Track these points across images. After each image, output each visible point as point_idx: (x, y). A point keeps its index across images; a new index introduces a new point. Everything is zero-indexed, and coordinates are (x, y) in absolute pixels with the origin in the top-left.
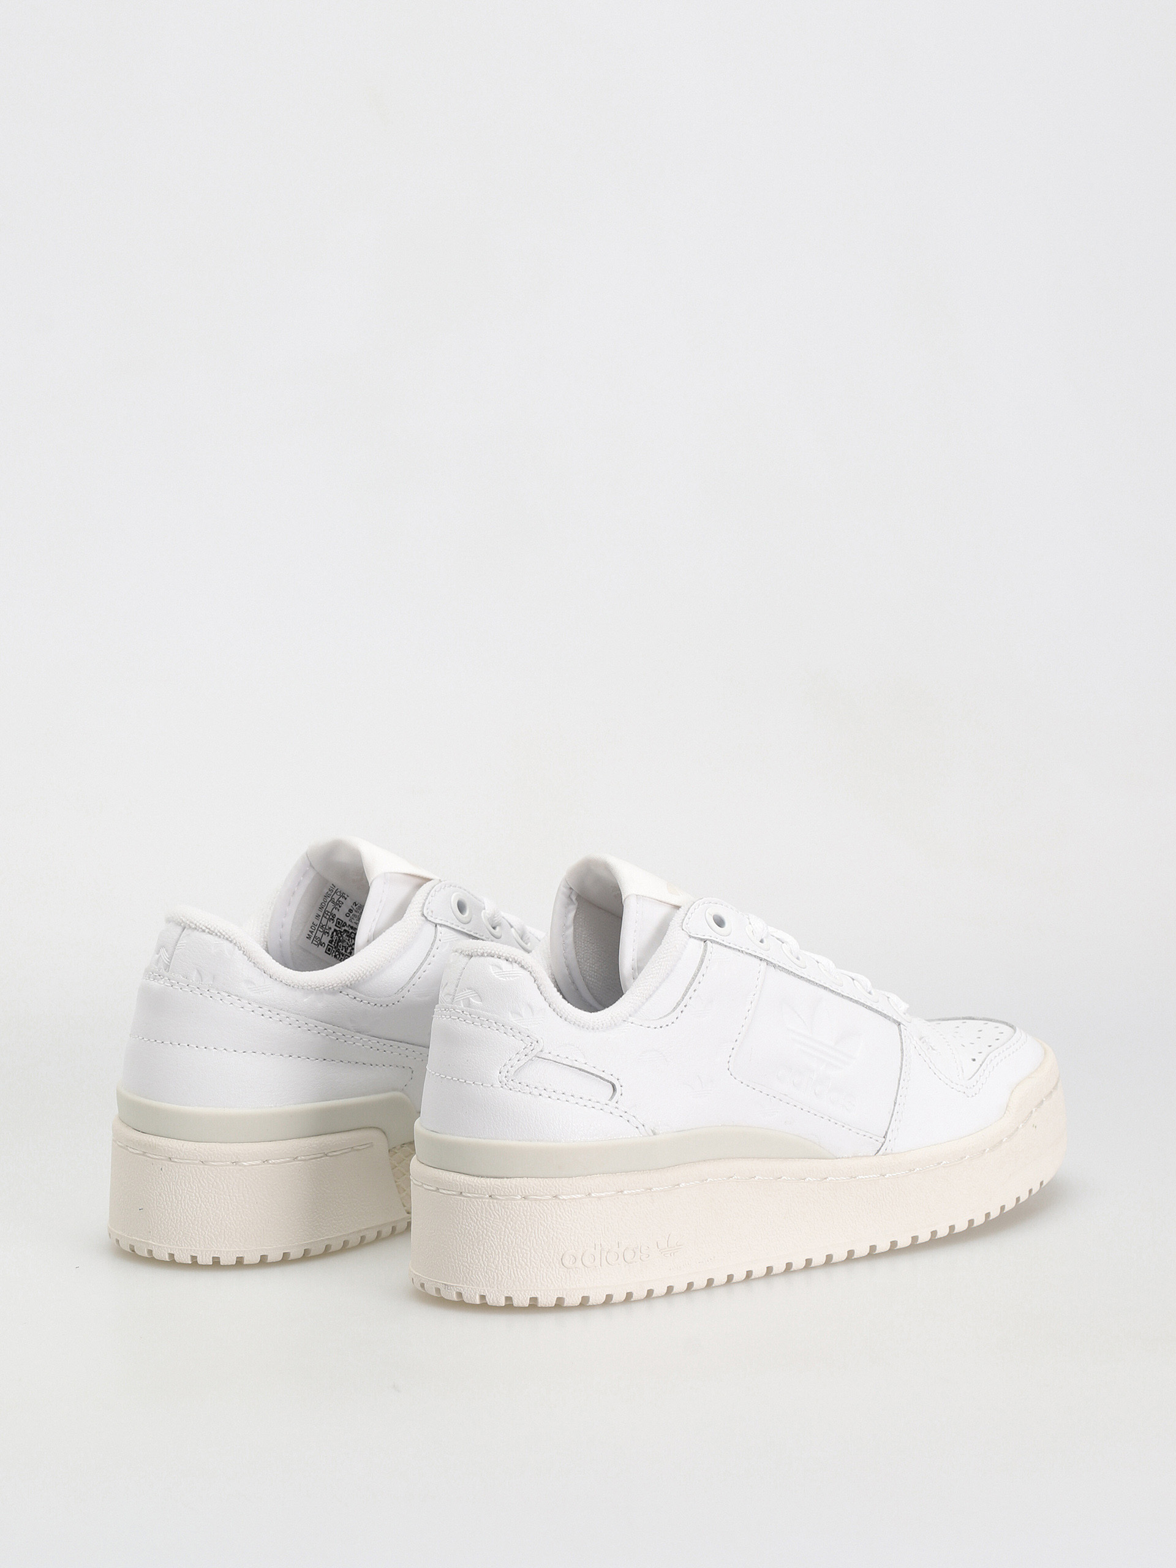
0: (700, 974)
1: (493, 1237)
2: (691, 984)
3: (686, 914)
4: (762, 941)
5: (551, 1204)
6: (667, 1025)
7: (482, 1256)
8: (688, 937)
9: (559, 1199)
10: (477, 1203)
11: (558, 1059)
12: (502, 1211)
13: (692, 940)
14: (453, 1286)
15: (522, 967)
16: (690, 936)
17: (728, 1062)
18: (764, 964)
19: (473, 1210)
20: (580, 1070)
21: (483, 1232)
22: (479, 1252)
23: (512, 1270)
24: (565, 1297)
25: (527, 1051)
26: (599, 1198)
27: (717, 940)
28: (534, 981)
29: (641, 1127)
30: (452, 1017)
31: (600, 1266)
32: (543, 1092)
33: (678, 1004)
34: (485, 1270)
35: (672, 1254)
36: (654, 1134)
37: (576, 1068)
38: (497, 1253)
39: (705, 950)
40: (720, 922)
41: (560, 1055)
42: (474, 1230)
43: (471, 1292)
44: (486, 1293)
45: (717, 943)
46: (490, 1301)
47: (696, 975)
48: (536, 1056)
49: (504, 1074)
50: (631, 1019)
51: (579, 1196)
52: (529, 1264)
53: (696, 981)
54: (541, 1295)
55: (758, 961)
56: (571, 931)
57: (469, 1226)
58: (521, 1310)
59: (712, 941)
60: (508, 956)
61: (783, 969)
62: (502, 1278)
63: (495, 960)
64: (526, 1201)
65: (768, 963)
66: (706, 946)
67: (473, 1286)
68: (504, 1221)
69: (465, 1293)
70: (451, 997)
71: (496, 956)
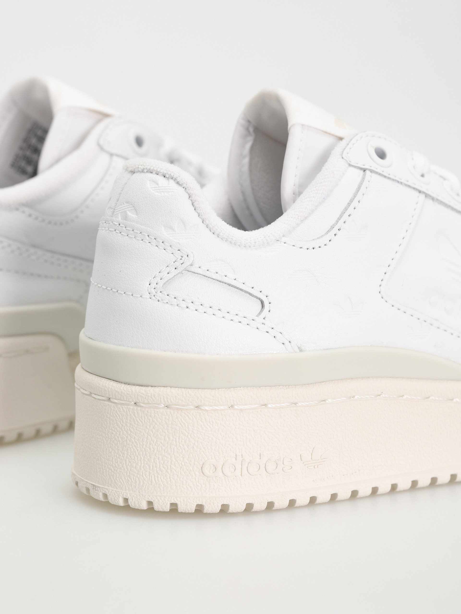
0: (356, 200)
1: (136, 442)
2: (346, 209)
3: (348, 144)
4: (423, 176)
5: (193, 414)
6: (320, 247)
7: (126, 461)
8: (347, 165)
9: (201, 409)
10: (123, 409)
11: (208, 274)
12: (145, 418)
13: (352, 169)
14: (99, 487)
15: (178, 183)
16: (350, 165)
17: (380, 286)
18: (422, 196)
19: (119, 415)
20: (229, 285)
21: (127, 437)
22: (123, 456)
23: (153, 476)
24: (204, 504)
25: (178, 264)
26: (241, 410)
27: (376, 170)
28: (188, 197)
29: (287, 343)
30: (110, 229)
31: (240, 476)
32: (190, 305)
33: (332, 227)
34: (128, 474)
35: (316, 467)
36: (301, 351)
37: (226, 283)
38: (139, 459)
39: (363, 179)
40: (382, 155)
41: (210, 270)
42: (120, 434)
43: (115, 494)
44: (128, 496)
45: (376, 173)
46: (133, 503)
47: (351, 201)
48: (186, 270)
49: (153, 285)
50: (284, 239)
51: (222, 408)
52: (169, 471)
53: (352, 207)
54: (180, 501)
55: (417, 193)
56: (246, 161)
57: (114, 431)
58: (162, 514)
59: (372, 171)
60: (165, 172)
61: (441, 203)
62: (144, 483)
63: (154, 176)
64: (168, 410)
65: (427, 195)
66: (364, 175)
67: (117, 489)
68: (147, 428)
69: (110, 495)
70: (112, 210)
71: (154, 172)
